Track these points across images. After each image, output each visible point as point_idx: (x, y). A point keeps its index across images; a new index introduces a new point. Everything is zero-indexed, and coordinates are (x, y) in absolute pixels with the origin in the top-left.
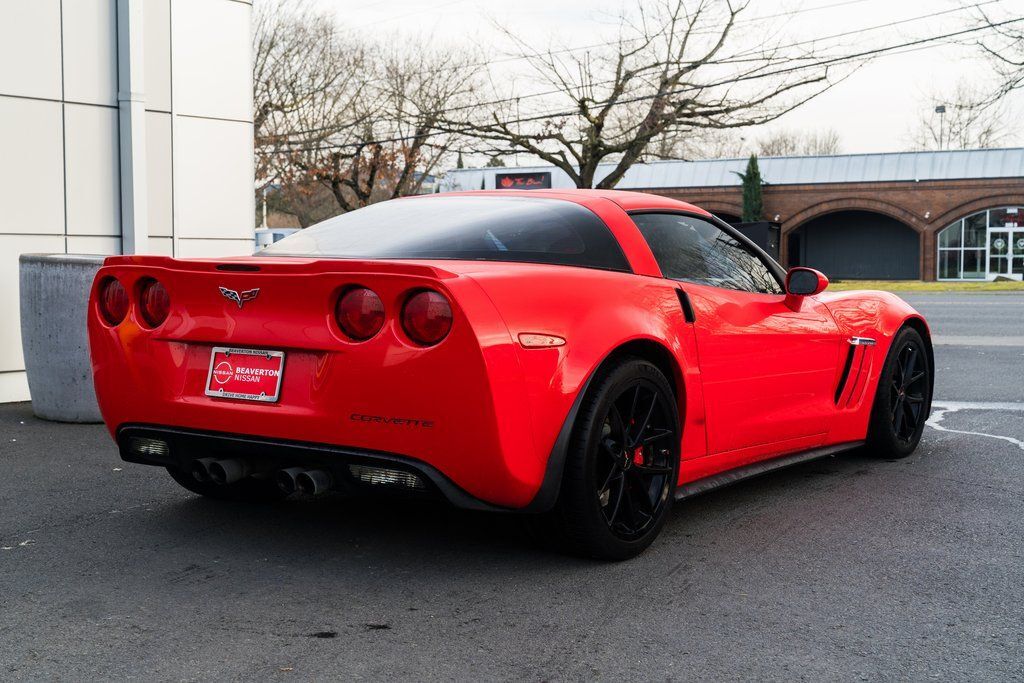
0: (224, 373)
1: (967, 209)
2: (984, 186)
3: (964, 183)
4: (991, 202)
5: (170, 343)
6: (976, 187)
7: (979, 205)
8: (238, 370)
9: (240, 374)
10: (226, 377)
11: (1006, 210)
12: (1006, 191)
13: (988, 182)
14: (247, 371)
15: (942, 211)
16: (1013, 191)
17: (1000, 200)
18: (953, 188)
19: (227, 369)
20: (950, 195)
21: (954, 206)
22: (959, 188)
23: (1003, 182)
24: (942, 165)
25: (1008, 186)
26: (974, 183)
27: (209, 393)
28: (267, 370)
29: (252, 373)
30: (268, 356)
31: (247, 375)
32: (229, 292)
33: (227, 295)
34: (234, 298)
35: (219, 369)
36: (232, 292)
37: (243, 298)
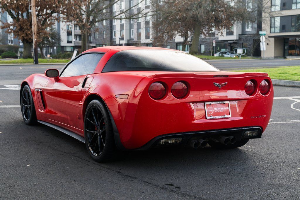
0: (210, 110)
8: (215, 109)
10: (212, 111)
19: (211, 109)
27: (208, 118)
28: (224, 108)
29: (220, 109)
30: (225, 103)
31: (218, 110)
32: (217, 84)
33: (216, 85)
34: (218, 86)
35: (208, 110)
36: (218, 84)
37: (221, 86)
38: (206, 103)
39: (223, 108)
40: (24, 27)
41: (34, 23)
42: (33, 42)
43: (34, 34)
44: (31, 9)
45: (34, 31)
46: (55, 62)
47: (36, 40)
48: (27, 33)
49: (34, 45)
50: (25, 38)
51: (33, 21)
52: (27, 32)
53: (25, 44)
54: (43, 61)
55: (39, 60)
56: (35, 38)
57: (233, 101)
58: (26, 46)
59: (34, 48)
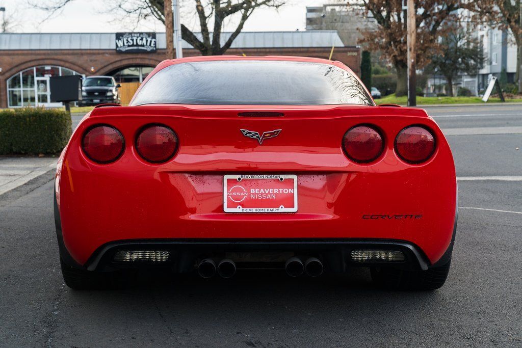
0: (239, 194)
1: (23, 67)
2: (32, 54)
3: (20, 52)
4: (35, 63)
5: (169, 174)
6: (27, 54)
7: (29, 64)
8: (252, 191)
9: (255, 193)
10: (242, 196)
11: (44, 68)
12: (43, 57)
13: (33, 52)
14: (262, 191)
15: (8, 67)
16: (47, 57)
17: (41, 62)
18: (14, 54)
19: (241, 191)
20: (13, 59)
21: (15, 65)
22: (18, 54)
23: (42, 52)
24: (6, 41)
25: (44, 54)
26: (26, 52)
27: (226, 210)
28: (281, 190)
29: (267, 192)
30: (282, 179)
31: (262, 194)
32: (251, 133)
33: (248, 135)
34: (255, 137)
35: (233, 191)
36: (253, 133)
37: (264, 137)
38: (226, 177)
39: (276, 191)
40: (397, 38)
41: (411, 30)
42: (408, 65)
43: (410, 50)
44: (406, 5)
45: (410, 44)
46: (450, 103)
47: (413, 61)
48: (402, 50)
49: (410, 70)
50: (399, 58)
51: (409, 26)
52: (402, 47)
53: (400, 69)
54: (430, 100)
55: (418, 98)
56: (411, 58)
57: (311, 176)
58: (401, 73)
59: (410, 76)
